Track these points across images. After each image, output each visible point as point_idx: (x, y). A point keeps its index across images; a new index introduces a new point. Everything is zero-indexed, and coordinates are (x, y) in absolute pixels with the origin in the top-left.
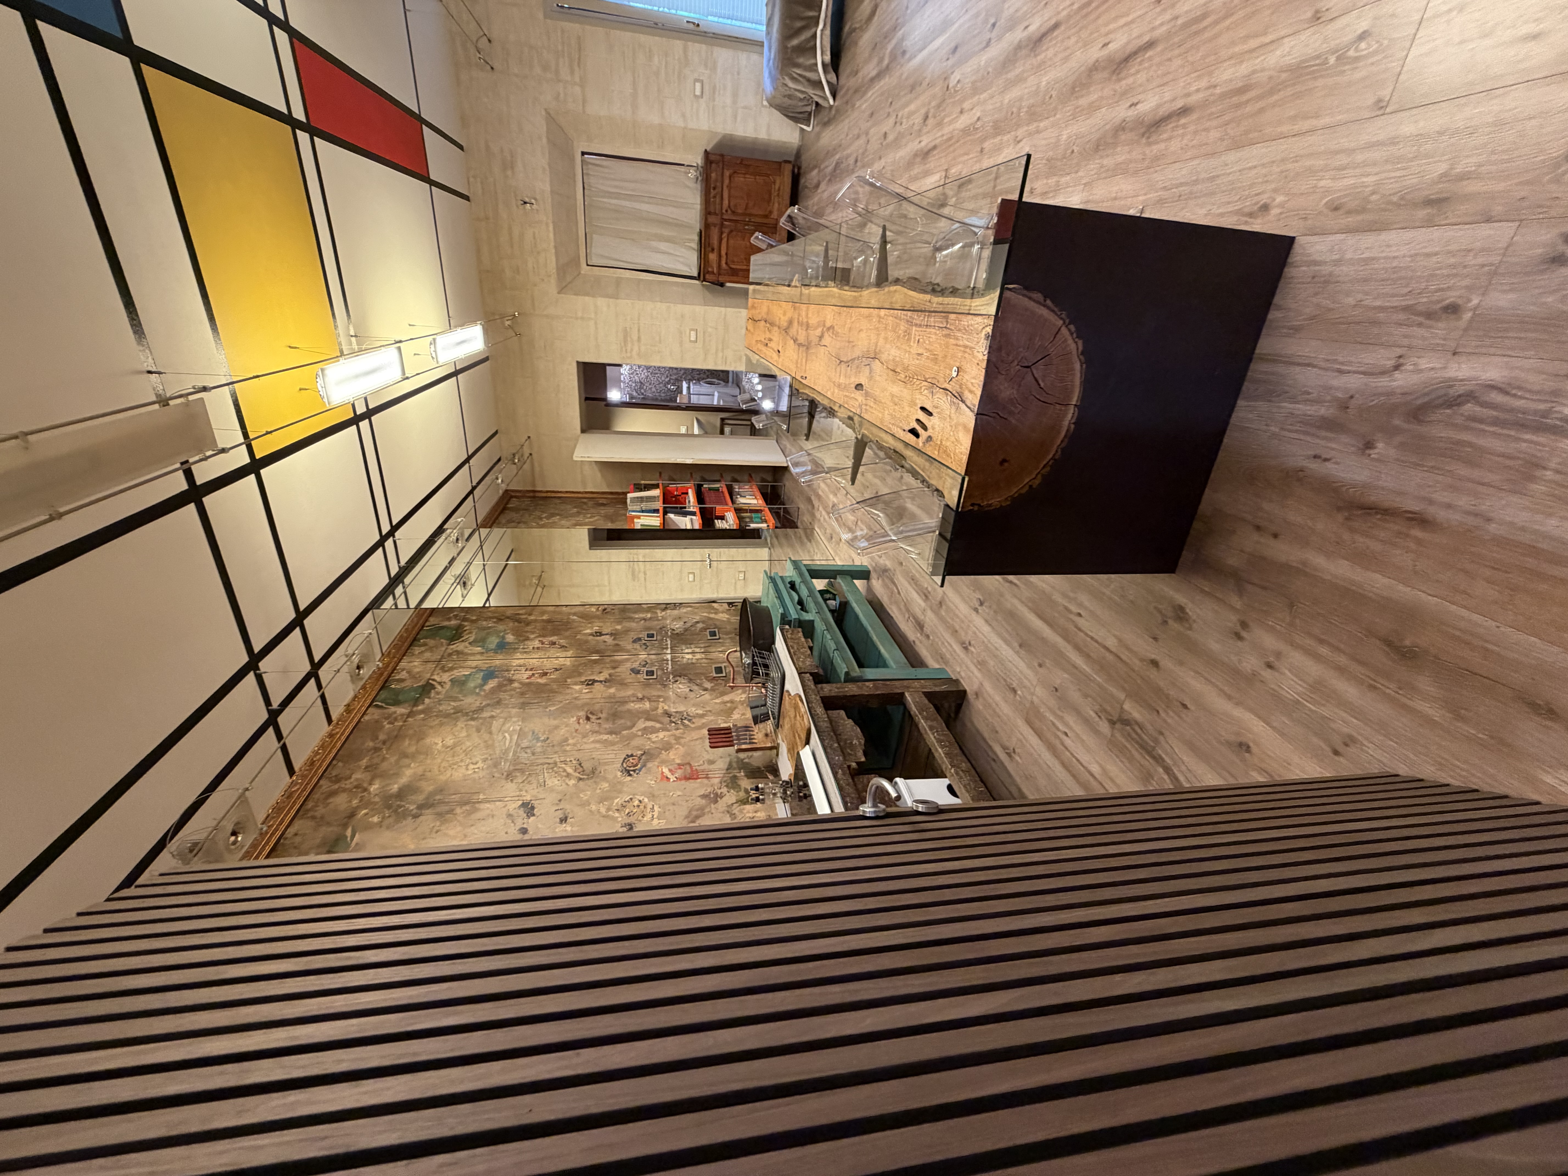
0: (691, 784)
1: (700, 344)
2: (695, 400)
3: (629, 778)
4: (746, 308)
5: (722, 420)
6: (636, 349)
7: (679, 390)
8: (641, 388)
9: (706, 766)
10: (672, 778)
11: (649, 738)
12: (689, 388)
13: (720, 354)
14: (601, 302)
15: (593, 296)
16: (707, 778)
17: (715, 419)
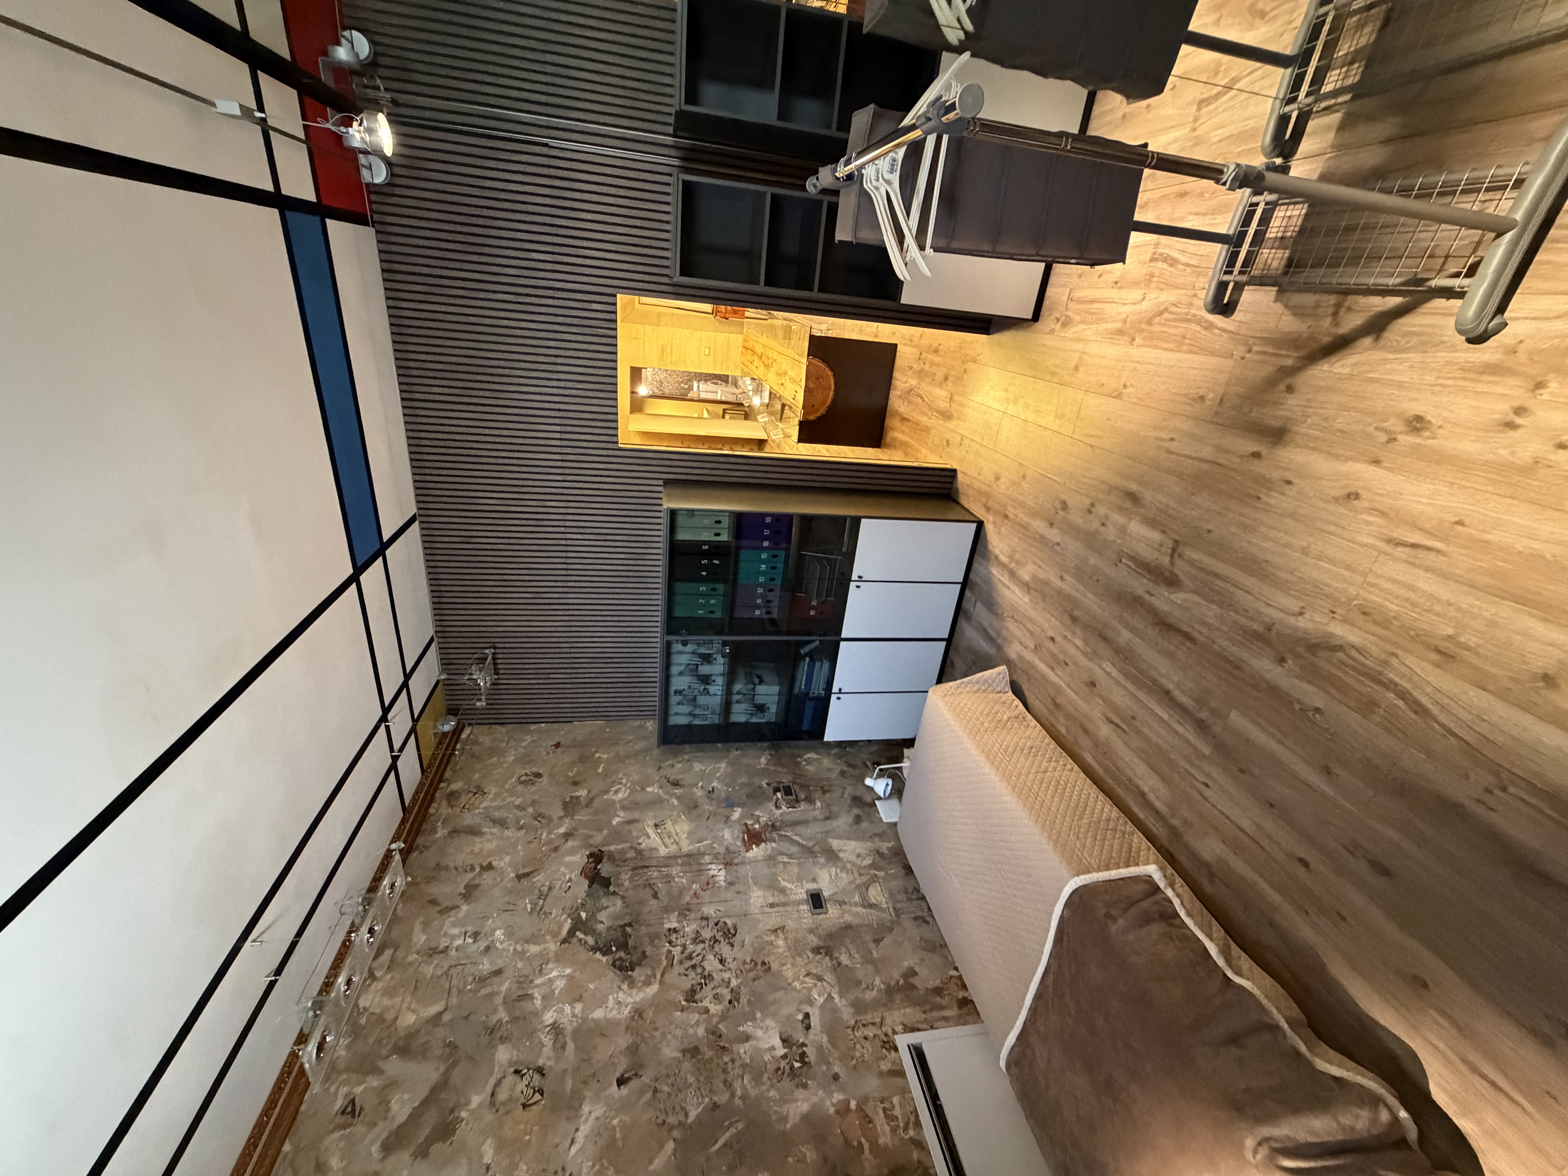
1: (711, 357)
2: (703, 396)
4: (742, 333)
5: (724, 410)
6: (669, 358)
7: (691, 388)
8: (661, 386)
12: (698, 387)
13: (725, 364)
14: (649, 328)
15: (644, 324)
17: (719, 409)
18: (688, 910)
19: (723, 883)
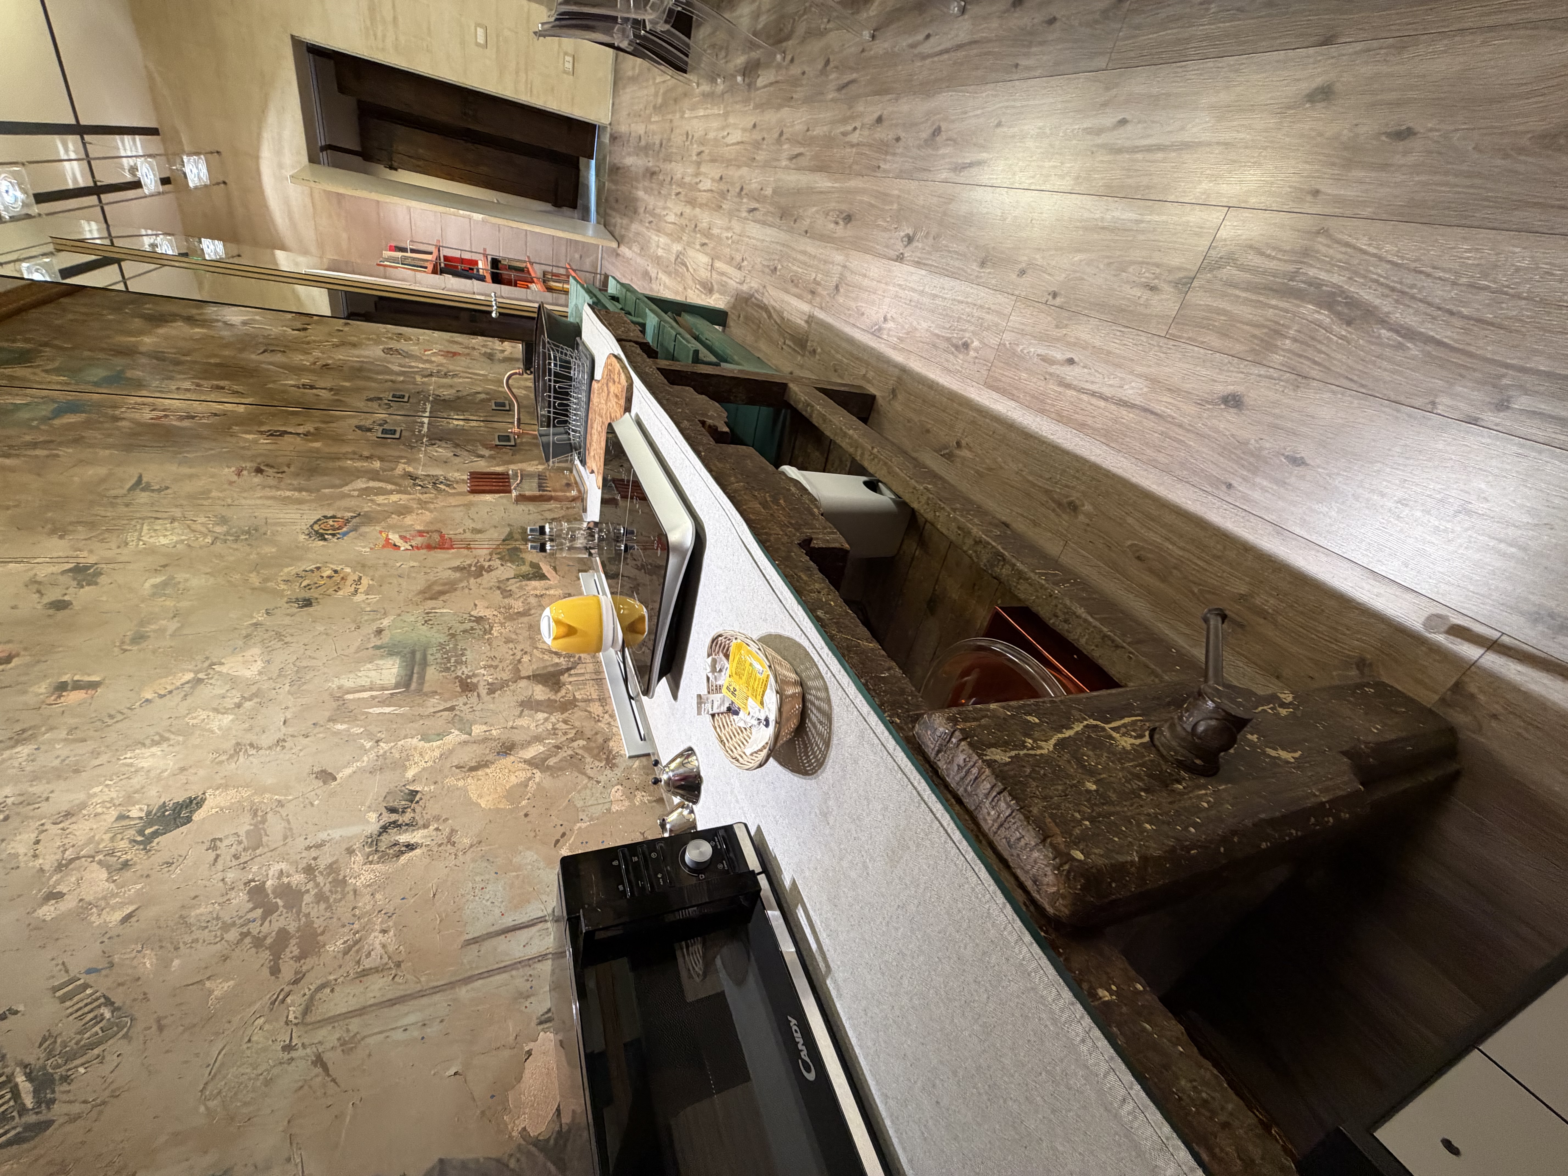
0: (440, 554)
3: (322, 543)
9: (468, 535)
10: (403, 546)
11: (372, 500)
16: (468, 548)
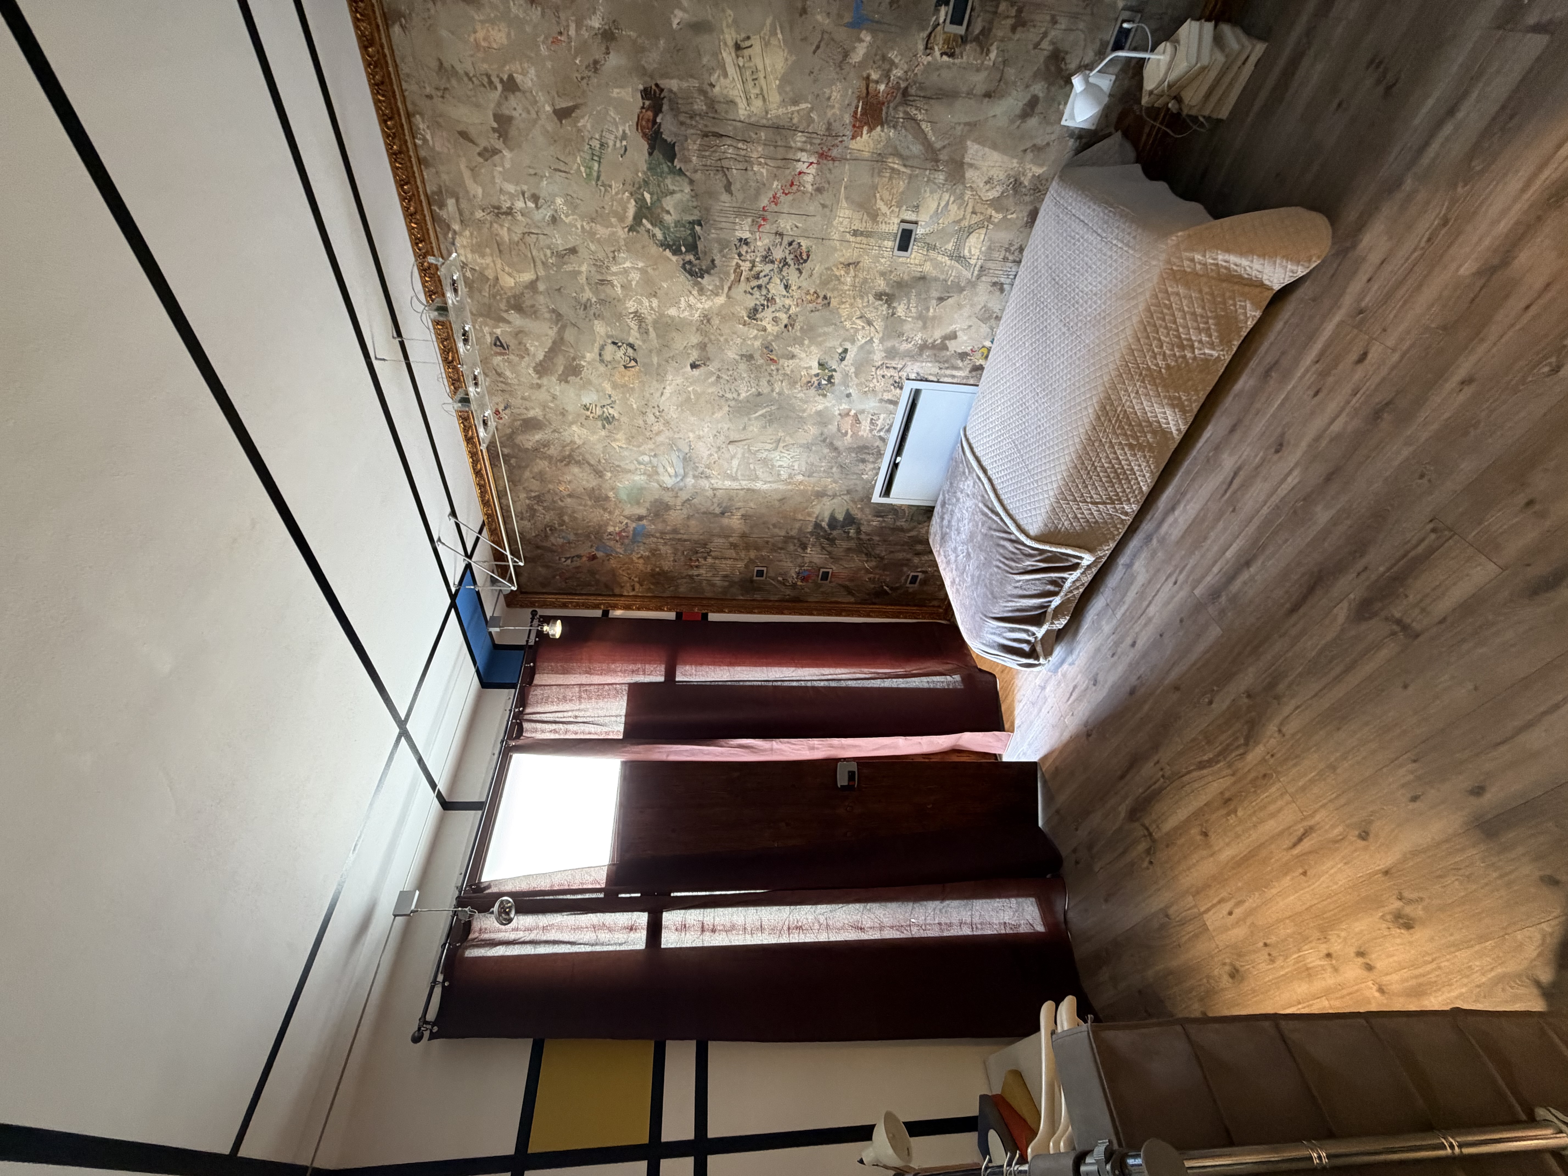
18: (764, 219)
19: (810, 188)
